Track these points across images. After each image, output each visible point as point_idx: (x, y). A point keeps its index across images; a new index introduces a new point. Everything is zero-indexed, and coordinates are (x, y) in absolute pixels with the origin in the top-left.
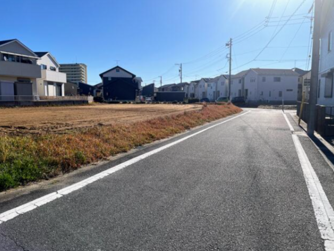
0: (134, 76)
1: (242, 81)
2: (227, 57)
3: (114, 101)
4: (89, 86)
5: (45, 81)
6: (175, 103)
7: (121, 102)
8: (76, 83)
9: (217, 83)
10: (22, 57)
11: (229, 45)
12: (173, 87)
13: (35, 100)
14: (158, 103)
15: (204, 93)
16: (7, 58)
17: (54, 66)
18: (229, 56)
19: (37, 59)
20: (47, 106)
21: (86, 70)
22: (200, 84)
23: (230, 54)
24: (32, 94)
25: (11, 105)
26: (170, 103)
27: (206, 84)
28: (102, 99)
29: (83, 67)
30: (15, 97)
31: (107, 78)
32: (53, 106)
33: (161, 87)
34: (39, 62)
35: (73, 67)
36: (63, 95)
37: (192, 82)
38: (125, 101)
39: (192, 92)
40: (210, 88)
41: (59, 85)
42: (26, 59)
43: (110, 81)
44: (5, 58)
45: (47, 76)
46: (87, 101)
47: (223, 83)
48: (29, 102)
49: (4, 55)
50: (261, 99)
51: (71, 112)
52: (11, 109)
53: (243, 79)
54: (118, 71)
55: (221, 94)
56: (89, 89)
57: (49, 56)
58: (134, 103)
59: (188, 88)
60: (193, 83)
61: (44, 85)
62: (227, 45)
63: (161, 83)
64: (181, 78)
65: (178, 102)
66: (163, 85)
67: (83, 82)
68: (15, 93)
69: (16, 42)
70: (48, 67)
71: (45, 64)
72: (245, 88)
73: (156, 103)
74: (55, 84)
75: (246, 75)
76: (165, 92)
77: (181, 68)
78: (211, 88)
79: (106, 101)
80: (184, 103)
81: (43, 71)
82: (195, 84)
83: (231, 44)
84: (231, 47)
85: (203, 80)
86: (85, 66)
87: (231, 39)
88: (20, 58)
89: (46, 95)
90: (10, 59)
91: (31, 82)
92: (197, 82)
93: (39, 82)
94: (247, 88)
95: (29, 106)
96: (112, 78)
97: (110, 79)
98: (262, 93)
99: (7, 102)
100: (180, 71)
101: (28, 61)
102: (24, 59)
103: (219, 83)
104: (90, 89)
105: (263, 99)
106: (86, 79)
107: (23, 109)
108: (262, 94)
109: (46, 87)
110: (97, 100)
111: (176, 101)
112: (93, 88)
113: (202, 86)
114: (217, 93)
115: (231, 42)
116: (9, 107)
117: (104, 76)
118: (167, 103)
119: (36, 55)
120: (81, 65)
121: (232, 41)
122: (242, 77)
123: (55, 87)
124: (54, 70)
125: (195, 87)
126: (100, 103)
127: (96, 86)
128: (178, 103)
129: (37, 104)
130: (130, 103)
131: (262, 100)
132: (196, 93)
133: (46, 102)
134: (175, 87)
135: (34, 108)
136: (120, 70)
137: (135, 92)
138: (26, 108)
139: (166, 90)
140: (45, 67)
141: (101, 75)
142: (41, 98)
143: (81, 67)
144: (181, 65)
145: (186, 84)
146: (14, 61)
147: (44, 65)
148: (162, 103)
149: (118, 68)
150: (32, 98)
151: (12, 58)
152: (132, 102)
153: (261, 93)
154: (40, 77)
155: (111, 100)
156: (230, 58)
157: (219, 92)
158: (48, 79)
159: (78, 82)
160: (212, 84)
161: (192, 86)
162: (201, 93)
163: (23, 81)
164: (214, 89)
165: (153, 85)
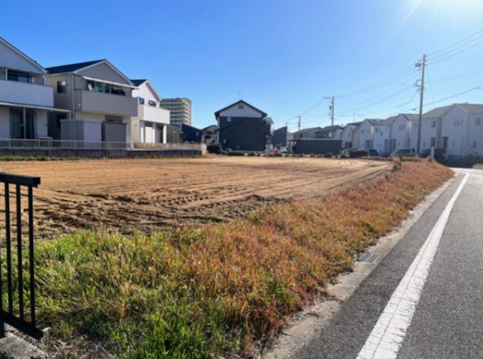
0: (264, 115)
1: (437, 124)
2: (417, 86)
3: (236, 151)
4: (196, 130)
5: (141, 121)
6: (328, 156)
7: (246, 154)
8: (178, 126)
9: (391, 126)
10: (112, 85)
11: (421, 65)
12: (317, 133)
13: (128, 149)
14: (302, 156)
15: (368, 142)
16: (93, 87)
17: (154, 100)
18: (420, 83)
19: (133, 89)
20: (146, 158)
21: (190, 108)
22: (362, 128)
23: (423, 80)
24: (125, 140)
25: (98, 154)
26: (321, 157)
27: (372, 128)
28: (219, 148)
29: (186, 103)
30: (102, 144)
31: (226, 118)
32: (152, 157)
33: (299, 131)
34: (135, 94)
35: (174, 103)
36: (165, 141)
37: (349, 124)
38: (252, 152)
39: (349, 140)
40: (379, 134)
41: (159, 127)
42: (118, 88)
43: (229, 122)
44: (90, 87)
45: (145, 114)
46: (201, 152)
47: (402, 127)
48: (121, 151)
49: (89, 82)
50: (472, 153)
51: (187, 169)
52: (96, 161)
53: (440, 120)
54: (241, 107)
55: (399, 144)
56: (195, 133)
57: (148, 85)
58: (265, 156)
59: (341, 134)
60: (350, 126)
61: (140, 127)
62: (418, 65)
63: (299, 125)
64: (332, 119)
65: (334, 155)
66: (302, 128)
67: (186, 123)
68: (103, 138)
69: (105, 63)
70: (146, 102)
71: (142, 97)
72: (443, 135)
73: (299, 157)
74: (154, 126)
75: (445, 113)
76: (304, 139)
77: (333, 103)
78: (382, 134)
79: (226, 152)
80: (343, 157)
81: (140, 106)
82: (354, 127)
83: (424, 64)
84: (423, 69)
85: (367, 122)
86: (190, 101)
87: (424, 56)
88: (110, 87)
89: (142, 141)
90: (97, 88)
91: (124, 122)
92: (358, 125)
93: (134, 121)
94: (446, 136)
95: (121, 157)
96: (233, 118)
97: (229, 120)
98: (475, 143)
99: (91, 151)
100: (330, 108)
101: (119, 92)
102: (115, 89)
103: (396, 126)
104: (197, 134)
105: (476, 153)
106: (190, 120)
107: (113, 161)
108: (475, 146)
109: (142, 129)
110: (212, 150)
111: (330, 153)
112: (201, 132)
113: (366, 131)
114: (391, 143)
115: (424, 60)
116: (94, 158)
117: (221, 115)
118: (316, 156)
119: (131, 83)
120: (184, 101)
121: (426, 58)
122: (439, 118)
123: (154, 130)
124: (154, 105)
125: (354, 132)
126: (216, 155)
127: (205, 129)
128: (334, 157)
129: (131, 155)
130: (259, 155)
131: (474, 155)
132: (355, 142)
133: (144, 151)
134: (320, 132)
135: (127, 160)
136: (245, 107)
137: (265, 138)
138: (118, 161)
139: (306, 137)
140: (142, 102)
141: (217, 114)
142: (136, 146)
143: (184, 104)
144: (333, 98)
145: (338, 127)
146: (101, 91)
147: (140, 98)
148: (309, 156)
149: (241, 104)
150: (125, 145)
151: (100, 87)
152: (262, 155)
153: (472, 144)
154: (136, 115)
155: (230, 150)
156: (422, 87)
157: (395, 140)
158: (146, 118)
159: (180, 124)
160: (383, 128)
161: (348, 131)
162: (364, 142)
163: (112, 121)
164: (386, 136)
165: (285, 129)
